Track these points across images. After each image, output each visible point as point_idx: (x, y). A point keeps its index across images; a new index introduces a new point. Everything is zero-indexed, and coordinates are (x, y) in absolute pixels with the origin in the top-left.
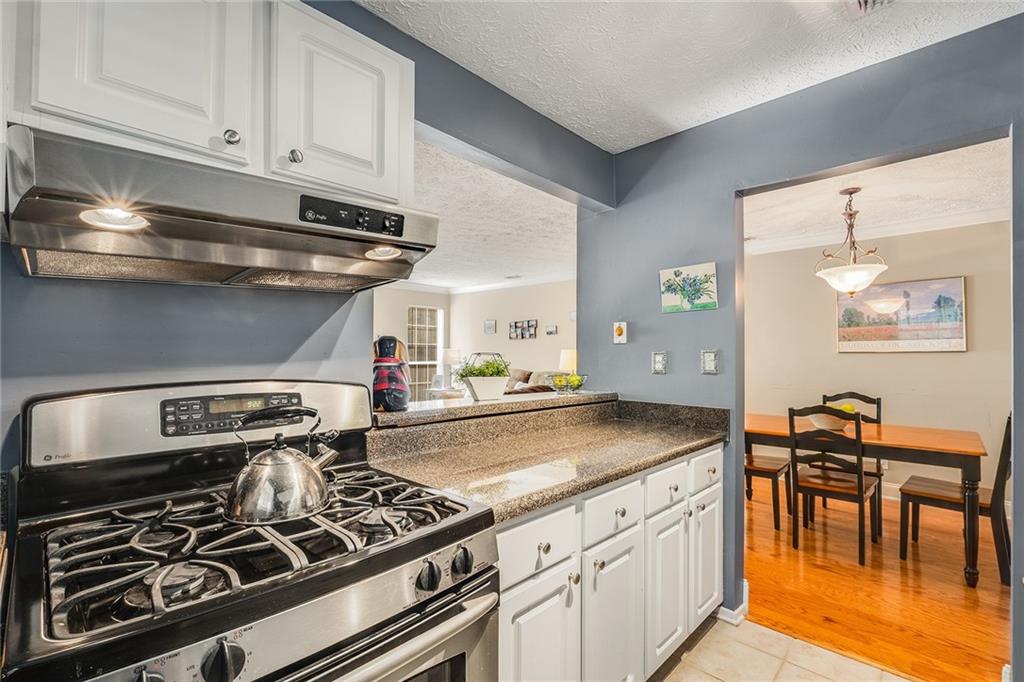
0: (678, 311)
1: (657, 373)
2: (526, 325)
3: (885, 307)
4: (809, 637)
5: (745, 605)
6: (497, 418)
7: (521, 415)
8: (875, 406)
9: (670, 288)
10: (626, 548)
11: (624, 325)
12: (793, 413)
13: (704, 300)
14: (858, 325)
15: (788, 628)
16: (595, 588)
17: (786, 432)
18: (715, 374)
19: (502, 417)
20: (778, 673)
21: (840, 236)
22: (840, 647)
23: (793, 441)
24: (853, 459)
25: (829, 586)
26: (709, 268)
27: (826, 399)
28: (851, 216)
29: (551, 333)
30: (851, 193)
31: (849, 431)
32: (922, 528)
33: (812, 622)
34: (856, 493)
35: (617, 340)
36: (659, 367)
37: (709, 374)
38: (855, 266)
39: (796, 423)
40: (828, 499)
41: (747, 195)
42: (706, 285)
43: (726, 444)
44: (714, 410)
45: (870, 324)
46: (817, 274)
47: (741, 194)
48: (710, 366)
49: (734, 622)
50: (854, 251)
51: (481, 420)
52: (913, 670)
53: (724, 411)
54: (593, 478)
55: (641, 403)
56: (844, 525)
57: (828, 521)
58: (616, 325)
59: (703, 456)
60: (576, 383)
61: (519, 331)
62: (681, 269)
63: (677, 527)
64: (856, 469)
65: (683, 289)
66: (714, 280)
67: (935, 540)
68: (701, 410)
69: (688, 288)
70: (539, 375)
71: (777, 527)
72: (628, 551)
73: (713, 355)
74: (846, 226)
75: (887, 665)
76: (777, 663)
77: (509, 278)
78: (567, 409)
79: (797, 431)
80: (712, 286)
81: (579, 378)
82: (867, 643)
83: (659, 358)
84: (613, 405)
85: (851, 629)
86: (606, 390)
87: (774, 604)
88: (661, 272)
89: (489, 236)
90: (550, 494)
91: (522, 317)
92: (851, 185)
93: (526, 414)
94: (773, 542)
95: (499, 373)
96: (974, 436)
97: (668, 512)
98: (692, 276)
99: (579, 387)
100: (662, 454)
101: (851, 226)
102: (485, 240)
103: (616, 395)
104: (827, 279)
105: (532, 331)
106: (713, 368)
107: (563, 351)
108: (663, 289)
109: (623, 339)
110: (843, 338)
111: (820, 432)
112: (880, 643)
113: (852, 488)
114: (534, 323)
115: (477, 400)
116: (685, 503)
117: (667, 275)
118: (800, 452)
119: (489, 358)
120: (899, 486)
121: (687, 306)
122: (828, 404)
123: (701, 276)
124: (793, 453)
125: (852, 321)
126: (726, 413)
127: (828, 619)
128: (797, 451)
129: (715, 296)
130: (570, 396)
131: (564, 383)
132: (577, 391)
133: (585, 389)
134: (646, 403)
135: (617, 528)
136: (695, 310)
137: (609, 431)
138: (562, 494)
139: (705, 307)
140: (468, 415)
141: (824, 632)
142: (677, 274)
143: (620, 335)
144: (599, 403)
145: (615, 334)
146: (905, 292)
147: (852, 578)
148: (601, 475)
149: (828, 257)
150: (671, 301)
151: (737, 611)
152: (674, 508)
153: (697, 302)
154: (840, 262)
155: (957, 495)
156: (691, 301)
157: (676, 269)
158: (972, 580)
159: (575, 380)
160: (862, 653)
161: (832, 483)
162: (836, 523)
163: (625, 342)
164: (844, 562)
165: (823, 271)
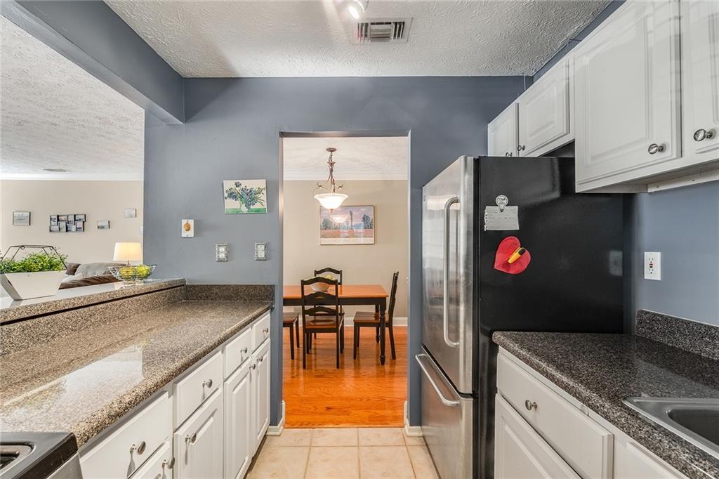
0: (237, 213)
1: (220, 261)
2: (71, 218)
3: (339, 220)
4: (322, 424)
5: (283, 420)
6: (53, 316)
7: (86, 309)
8: (339, 275)
9: (232, 195)
10: (210, 413)
11: (191, 222)
12: (304, 283)
13: (257, 206)
14: (330, 229)
15: (309, 423)
16: (186, 462)
17: (300, 296)
18: (265, 260)
19: (59, 315)
20: (308, 456)
21: (326, 176)
22: (337, 423)
23: (304, 300)
24: (333, 307)
25: (325, 387)
26: (261, 184)
27: (316, 273)
28: (332, 164)
29: (103, 227)
30: (332, 151)
31: (331, 290)
32: (362, 339)
33: (321, 414)
34: (335, 327)
35: (184, 234)
36: (222, 256)
37: (261, 260)
38: (334, 194)
39: (305, 289)
40: (317, 334)
41: (285, 137)
42: (259, 196)
43: (272, 309)
44: (264, 286)
45: (335, 229)
46: (315, 197)
47: (283, 135)
48: (262, 254)
49: (277, 433)
50: (333, 185)
51: (29, 322)
52: (370, 421)
53: (271, 286)
54: (184, 360)
55: (207, 285)
56: (325, 347)
57: (317, 346)
58: (184, 222)
59: (260, 321)
60: (145, 272)
61: (63, 224)
62: (241, 182)
63: (245, 379)
64: (334, 313)
65: (241, 197)
66: (264, 192)
67: (365, 344)
68: (255, 287)
69: (245, 196)
70: (88, 267)
71: (293, 358)
72: (212, 415)
73: (263, 247)
74: (329, 170)
75: (358, 424)
76: (306, 450)
77: (50, 170)
78: (138, 298)
79: (305, 294)
80: (263, 197)
81: (148, 268)
82: (348, 415)
83: (222, 249)
84: (181, 289)
85: (340, 409)
86: (176, 277)
87: (299, 410)
88: (224, 182)
89: (26, 122)
90: (144, 389)
91: (67, 210)
92: (332, 146)
93: (92, 308)
94: (290, 368)
95: (52, 267)
96: (379, 287)
97: (239, 370)
98: (248, 188)
99: (147, 276)
100: (236, 326)
101: (332, 170)
102: (20, 124)
103: (183, 281)
104: (318, 199)
105: (80, 224)
106: (263, 256)
107: (117, 244)
108: (226, 195)
109: (191, 234)
110: (323, 236)
111: (317, 294)
112: (354, 412)
113: (333, 325)
114: (83, 217)
115: (18, 300)
116: (249, 360)
117: (229, 185)
118: (307, 308)
119: (38, 252)
120: (353, 319)
121: (244, 209)
122: (317, 276)
123: (255, 188)
124: (303, 308)
125: (326, 225)
126: (272, 287)
127: (328, 408)
128: (305, 307)
129: (265, 204)
130: (139, 285)
131: (131, 273)
132: (145, 280)
133: (152, 278)
134: (211, 286)
135: (204, 397)
136: (251, 213)
137: (179, 312)
138: (156, 385)
139: (258, 211)
140: (9, 319)
141: (328, 417)
142: (237, 185)
143: (187, 230)
144: (167, 289)
145: (183, 229)
146: (351, 212)
147: (335, 378)
148: (191, 356)
149: (320, 187)
150: (231, 204)
151: (279, 425)
152: (243, 366)
153: (252, 207)
154: (326, 191)
155: (372, 319)
156: (248, 206)
157: (237, 181)
158: (383, 362)
159: (144, 269)
160: (347, 422)
161: (318, 323)
162: (321, 347)
163: (192, 236)
164: (330, 369)
165: (318, 195)
